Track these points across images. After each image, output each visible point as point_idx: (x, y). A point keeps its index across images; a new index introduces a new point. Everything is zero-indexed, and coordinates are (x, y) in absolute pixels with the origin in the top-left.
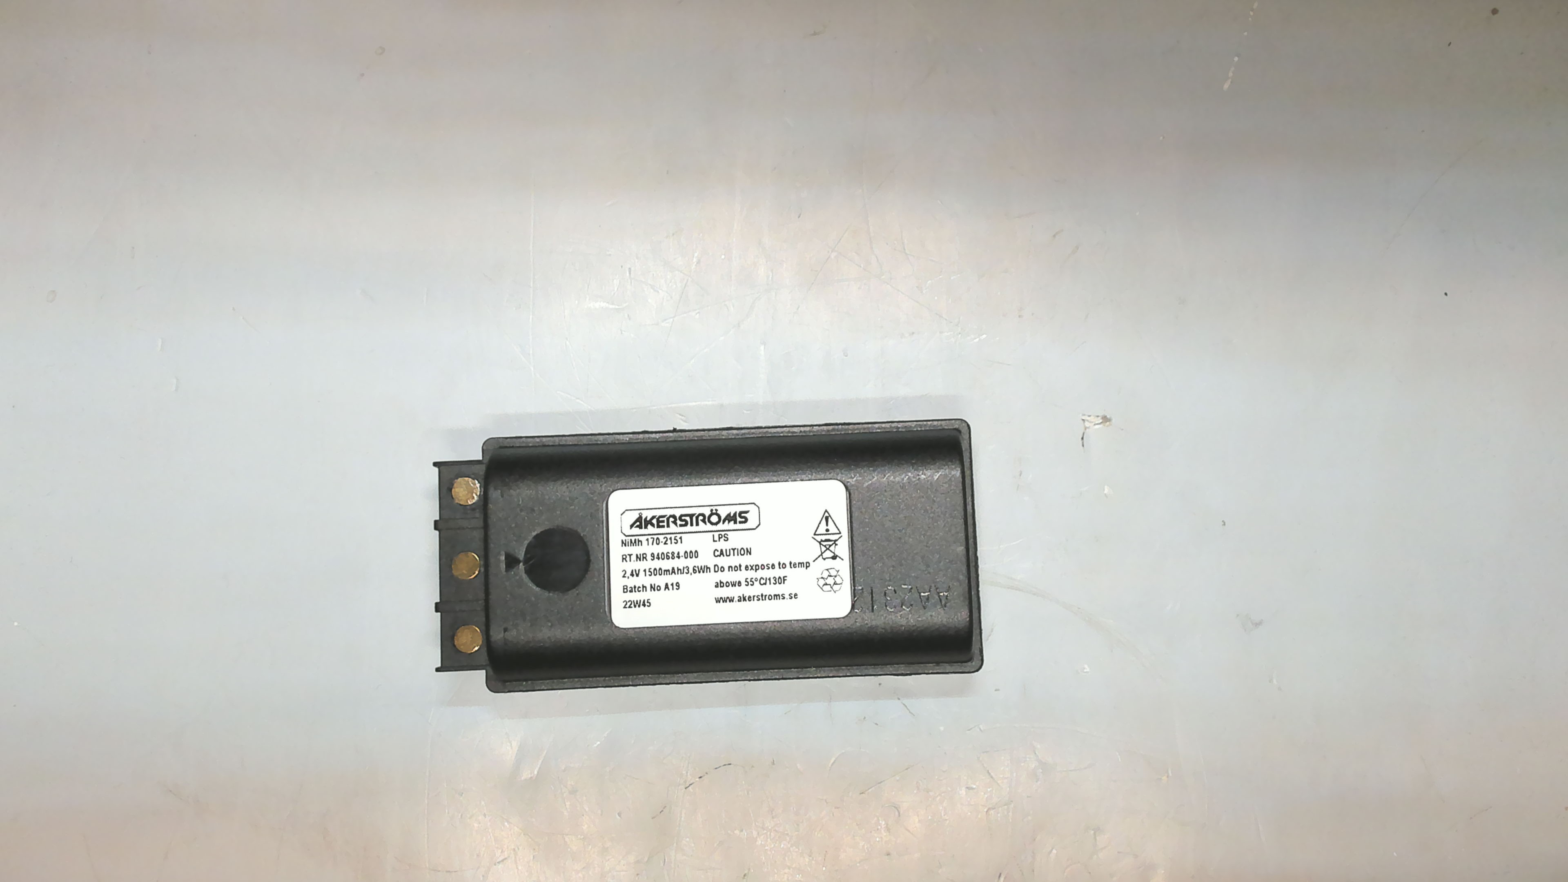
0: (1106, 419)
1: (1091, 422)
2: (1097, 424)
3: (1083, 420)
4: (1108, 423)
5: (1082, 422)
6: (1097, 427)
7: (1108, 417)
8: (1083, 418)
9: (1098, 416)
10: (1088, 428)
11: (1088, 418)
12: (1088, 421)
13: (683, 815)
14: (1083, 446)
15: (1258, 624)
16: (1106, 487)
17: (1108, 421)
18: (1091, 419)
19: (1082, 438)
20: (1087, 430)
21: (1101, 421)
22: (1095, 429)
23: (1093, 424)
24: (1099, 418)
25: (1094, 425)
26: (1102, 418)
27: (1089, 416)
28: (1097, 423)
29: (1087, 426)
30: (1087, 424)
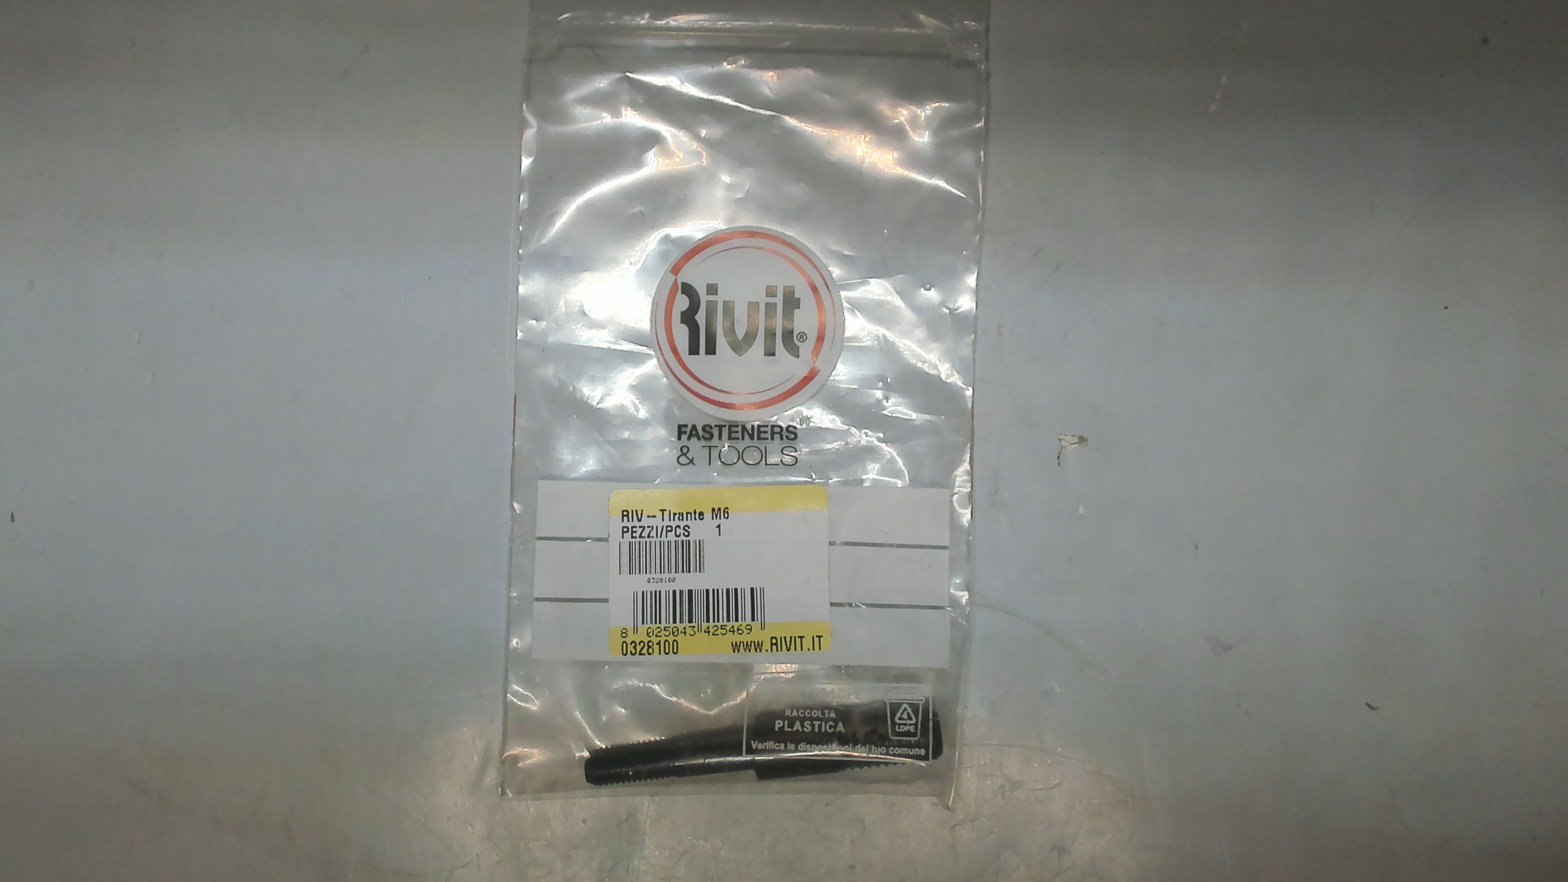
0: (1082, 440)
1: (1067, 442)
2: (1075, 443)
3: (1059, 439)
4: (1084, 443)
5: (1058, 440)
6: (1073, 446)
7: (1084, 437)
8: (1060, 437)
9: (1074, 436)
10: (1065, 447)
11: (1065, 438)
12: (1064, 440)
13: (648, 823)
14: (1059, 465)
15: (1228, 648)
16: (1080, 507)
17: (1084, 442)
18: (1068, 438)
19: (1058, 457)
20: (1064, 449)
21: (1077, 441)
22: (1071, 447)
23: (1069, 443)
24: (1076, 438)
25: (1072, 444)
26: (1078, 438)
27: (1066, 435)
28: (1073, 442)
29: (1063, 445)
30: (1064, 443)
